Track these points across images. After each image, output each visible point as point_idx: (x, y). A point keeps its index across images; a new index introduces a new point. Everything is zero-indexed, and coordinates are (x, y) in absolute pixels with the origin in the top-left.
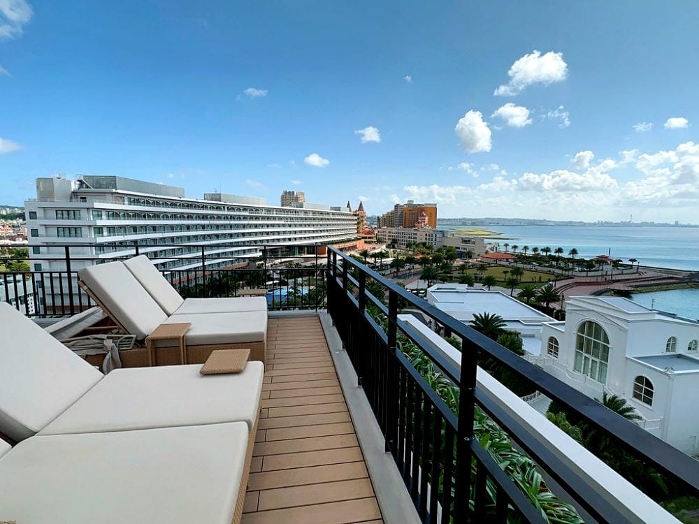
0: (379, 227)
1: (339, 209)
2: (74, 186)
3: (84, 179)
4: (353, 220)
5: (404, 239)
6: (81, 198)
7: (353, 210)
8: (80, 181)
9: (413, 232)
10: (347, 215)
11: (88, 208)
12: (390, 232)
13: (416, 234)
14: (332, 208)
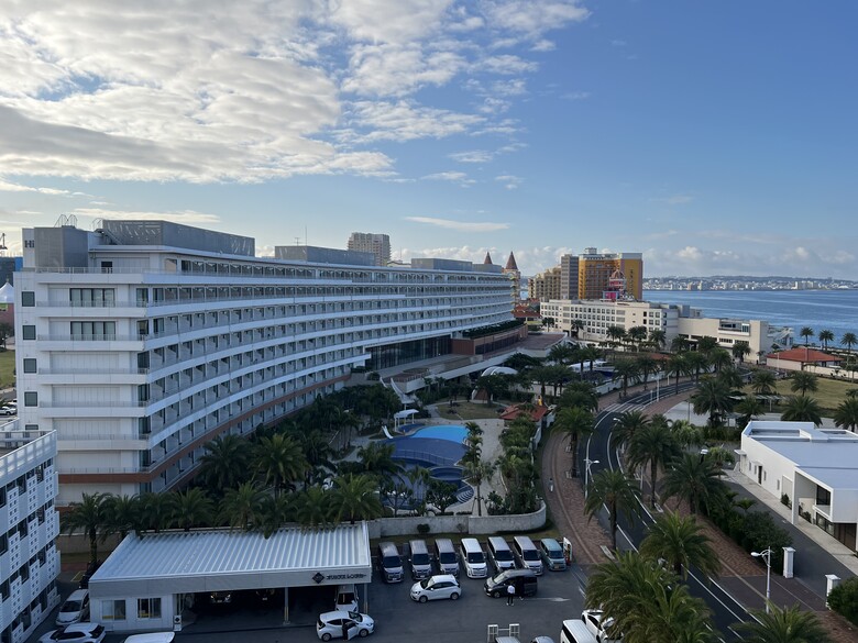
2: (92, 241)
3: (105, 227)
5: (596, 321)
6: (103, 263)
8: (101, 232)
9: (617, 309)
11: (129, 285)
12: (565, 309)
13: (623, 313)
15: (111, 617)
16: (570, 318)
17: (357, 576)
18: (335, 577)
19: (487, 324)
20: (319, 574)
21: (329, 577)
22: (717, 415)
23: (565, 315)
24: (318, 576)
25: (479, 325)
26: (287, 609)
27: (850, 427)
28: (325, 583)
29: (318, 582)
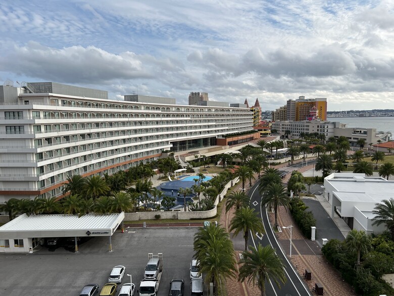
0: (273, 121)
1: (237, 105)
2: (20, 92)
3: (28, 86)
4: (250, 115)
5: (296, 131)
6: (25, 101)
7: (250, 106)
8: (25, 88)
9: (305, 124)
10: (245, 111)
11: (29, 110)
12: (283, 125)
13: (308, 126)
14: (232, 105)
15: (4, 247)
16: (285, 130)
17: (105, 233)
18: (96, 233)
19: (237, 132)
20: (88, 231)
21: (93, 233)
23: (283, 128)
24: (88, 233)
26: (76, 246)
27: (386, 177)
28: (92, 235)
29: (88, 235)
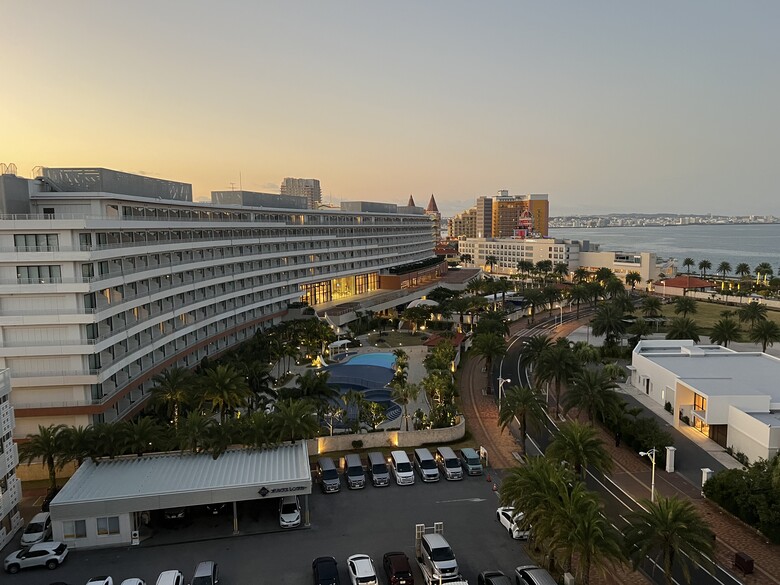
2: (33, 188)
3: (46, 175)
6: (45, 210)
9: (525, 245)
11: (73, 231)
12: (481, 246)
15: (72, 536)
16: (485, 255)
17: (299, 488)
18: (279, 490)
20: (264, 488)
21: (273, 491)
22: (612, 336)
23: (480, 252)
24: (264, 491)
25: (404, 263)
26: (236, 521)
27: (723, 343)
28: (270, 496)
29: (264, 495)
